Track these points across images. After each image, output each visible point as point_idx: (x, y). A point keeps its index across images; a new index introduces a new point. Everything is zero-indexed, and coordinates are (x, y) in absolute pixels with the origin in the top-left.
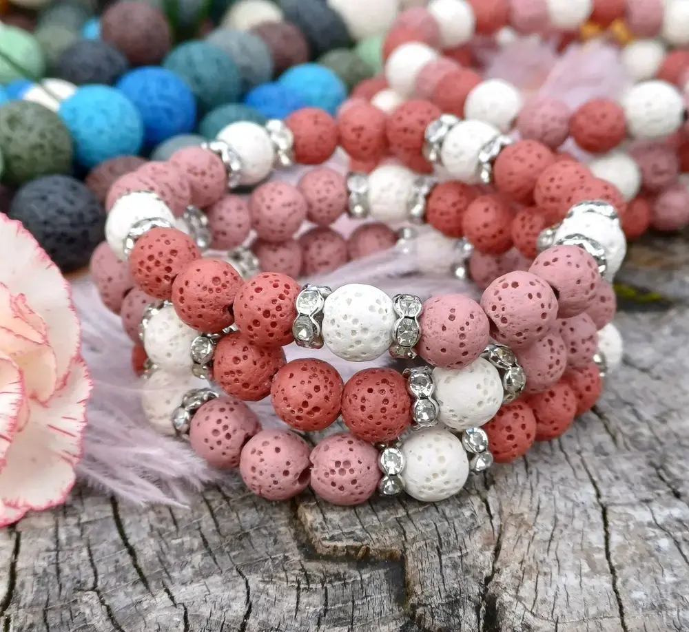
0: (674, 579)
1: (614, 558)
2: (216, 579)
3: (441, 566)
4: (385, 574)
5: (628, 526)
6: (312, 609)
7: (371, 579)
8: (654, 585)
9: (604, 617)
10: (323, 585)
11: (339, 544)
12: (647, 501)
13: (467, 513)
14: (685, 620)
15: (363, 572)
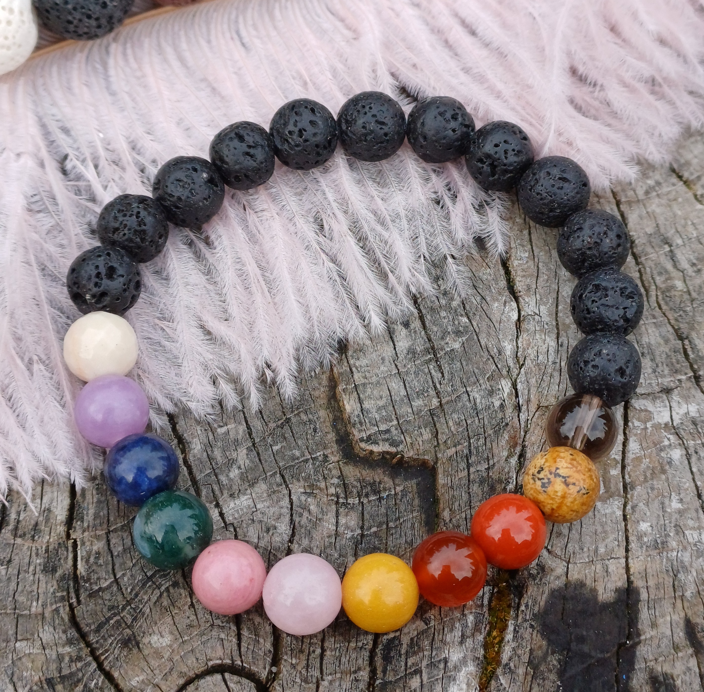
0: (679, 506)
1: (629, 474)
2: (262, 487)
3: (469, 481)
4: (418, 484)
5: (646, 428)
6: (349, 535)
7: (404, 493)
8: (661, 514)
9: (612, 558)
10: (360, 500)
11: (376, 449)
12: (668, 391)
13: (497, 404)
14: (682, 562)
15: (397, 481)
